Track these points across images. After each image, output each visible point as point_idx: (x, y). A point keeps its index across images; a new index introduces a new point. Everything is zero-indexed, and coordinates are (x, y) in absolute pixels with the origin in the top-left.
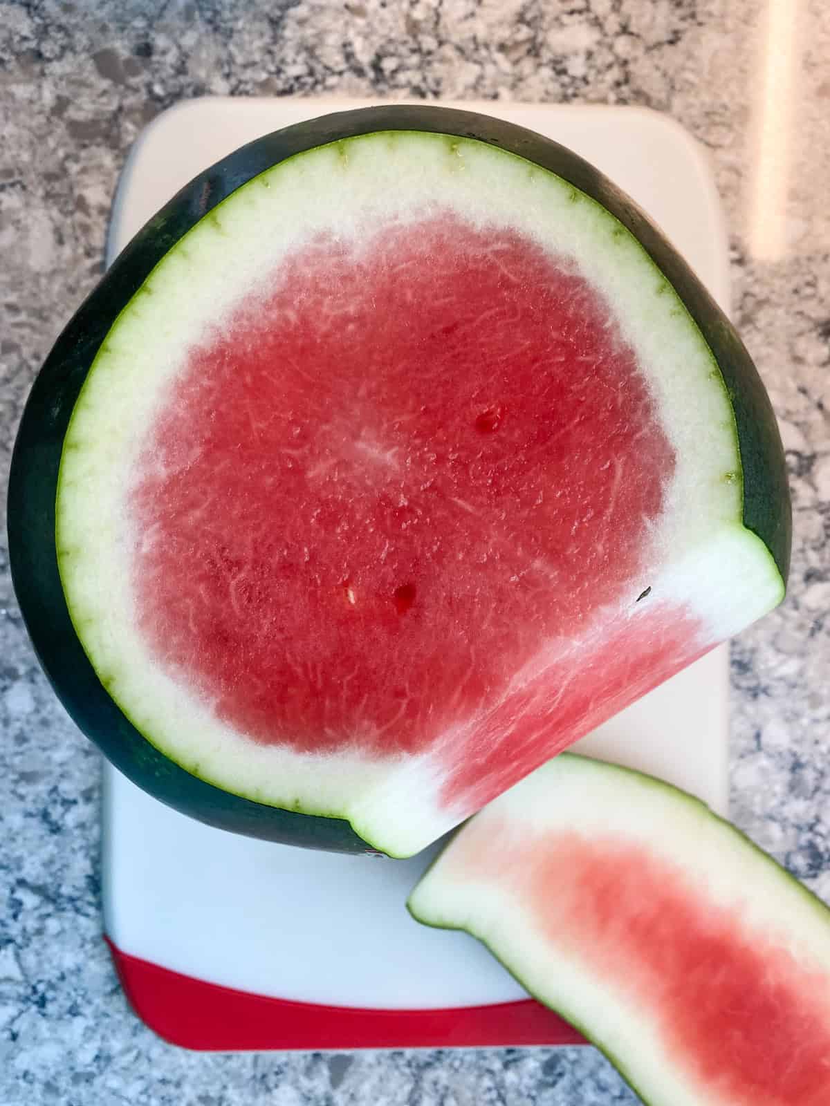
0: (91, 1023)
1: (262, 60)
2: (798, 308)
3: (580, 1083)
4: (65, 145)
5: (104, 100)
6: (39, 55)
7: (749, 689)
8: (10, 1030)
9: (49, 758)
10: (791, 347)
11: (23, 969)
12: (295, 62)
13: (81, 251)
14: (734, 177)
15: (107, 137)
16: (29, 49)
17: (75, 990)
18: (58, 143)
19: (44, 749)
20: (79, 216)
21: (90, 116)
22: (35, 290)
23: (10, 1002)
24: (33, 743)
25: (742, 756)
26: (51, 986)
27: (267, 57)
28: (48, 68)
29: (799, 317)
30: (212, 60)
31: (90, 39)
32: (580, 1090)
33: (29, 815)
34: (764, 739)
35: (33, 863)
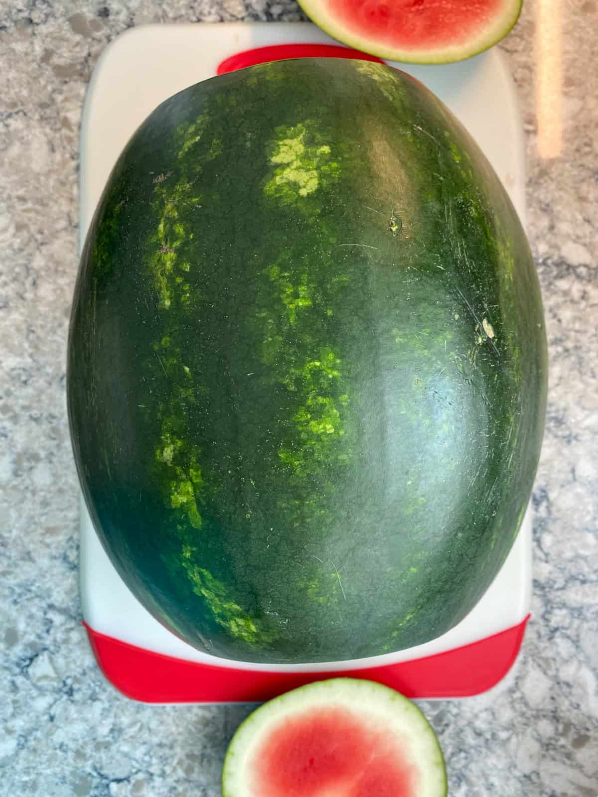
0: (107, 705)
1: (187, 14)
2: (579, 162)
3: (462, 731)
4: (52, 82)
5: (77, 49)
6: (30, 21)
7: (564, 437)
8: (49, 714)
9: (65, 516)
10: (577, 190)
11: (55, 669)
12: (210, 13)
13: (68, 156)
14: (526, 72)
15: (81, 75)
16: (23, 18)
17: (94, 682)
18: (47, 81)
19: (62, 510)
20: (65, 131)
21: (69, 61)
22: (37, 185)
23: (48, 693)
24: (54, 506)
25: (562, 486)
26: (76, 680)
27: (191, 12)
28: (37, 30)
29: (581, 168)
30: (151, 16)
31: (66, 8)
32: (462, 735)
33: (54, 558)
34: (578, 473)
35: (58, 592)
